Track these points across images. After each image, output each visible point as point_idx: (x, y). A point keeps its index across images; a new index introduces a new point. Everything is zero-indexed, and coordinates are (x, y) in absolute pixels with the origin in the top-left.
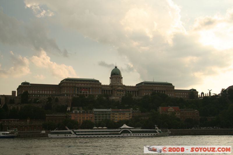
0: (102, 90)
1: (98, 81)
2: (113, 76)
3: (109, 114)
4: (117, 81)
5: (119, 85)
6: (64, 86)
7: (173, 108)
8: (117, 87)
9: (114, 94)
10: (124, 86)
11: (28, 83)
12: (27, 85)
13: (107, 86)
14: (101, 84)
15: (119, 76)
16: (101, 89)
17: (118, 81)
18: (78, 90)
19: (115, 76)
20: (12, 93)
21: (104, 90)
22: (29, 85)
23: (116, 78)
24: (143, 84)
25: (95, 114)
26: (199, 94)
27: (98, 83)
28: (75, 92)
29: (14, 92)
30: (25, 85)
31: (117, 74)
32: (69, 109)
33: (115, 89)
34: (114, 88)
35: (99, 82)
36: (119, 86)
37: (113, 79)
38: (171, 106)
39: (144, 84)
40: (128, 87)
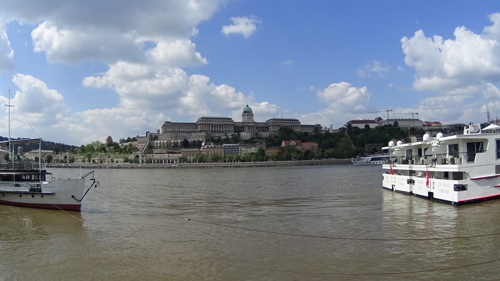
0: (235, 127)
1: (230, 119)
2: (245, 114)
3: (238, 149)
4: (248, 118)
5: (250, 121)
6: (200, 124)
8: (249, 123)
9: (245, 130)
10: (255, 122)
11: (169, 122)
12: (169, 124)
13: (239, 123)
14: (233, 121)
15: (250, 114)
16: (233, 125)
17: (250, 119)
18: (212, 127)
20: (157, 131)
21: (237, 127)
23: (248, 116)
25: (225, 149)
26: (323, 128)
27: (231, 121)
28: (210, 129)
29: (159, 131)
30: (167, 124)
31: (249, 112)
32: (203, 144)
33: (247, 126)
34: (245, 125)
37: (245, 116)
38: (293, 140)
39: (273, 121)
40: (259, 123)
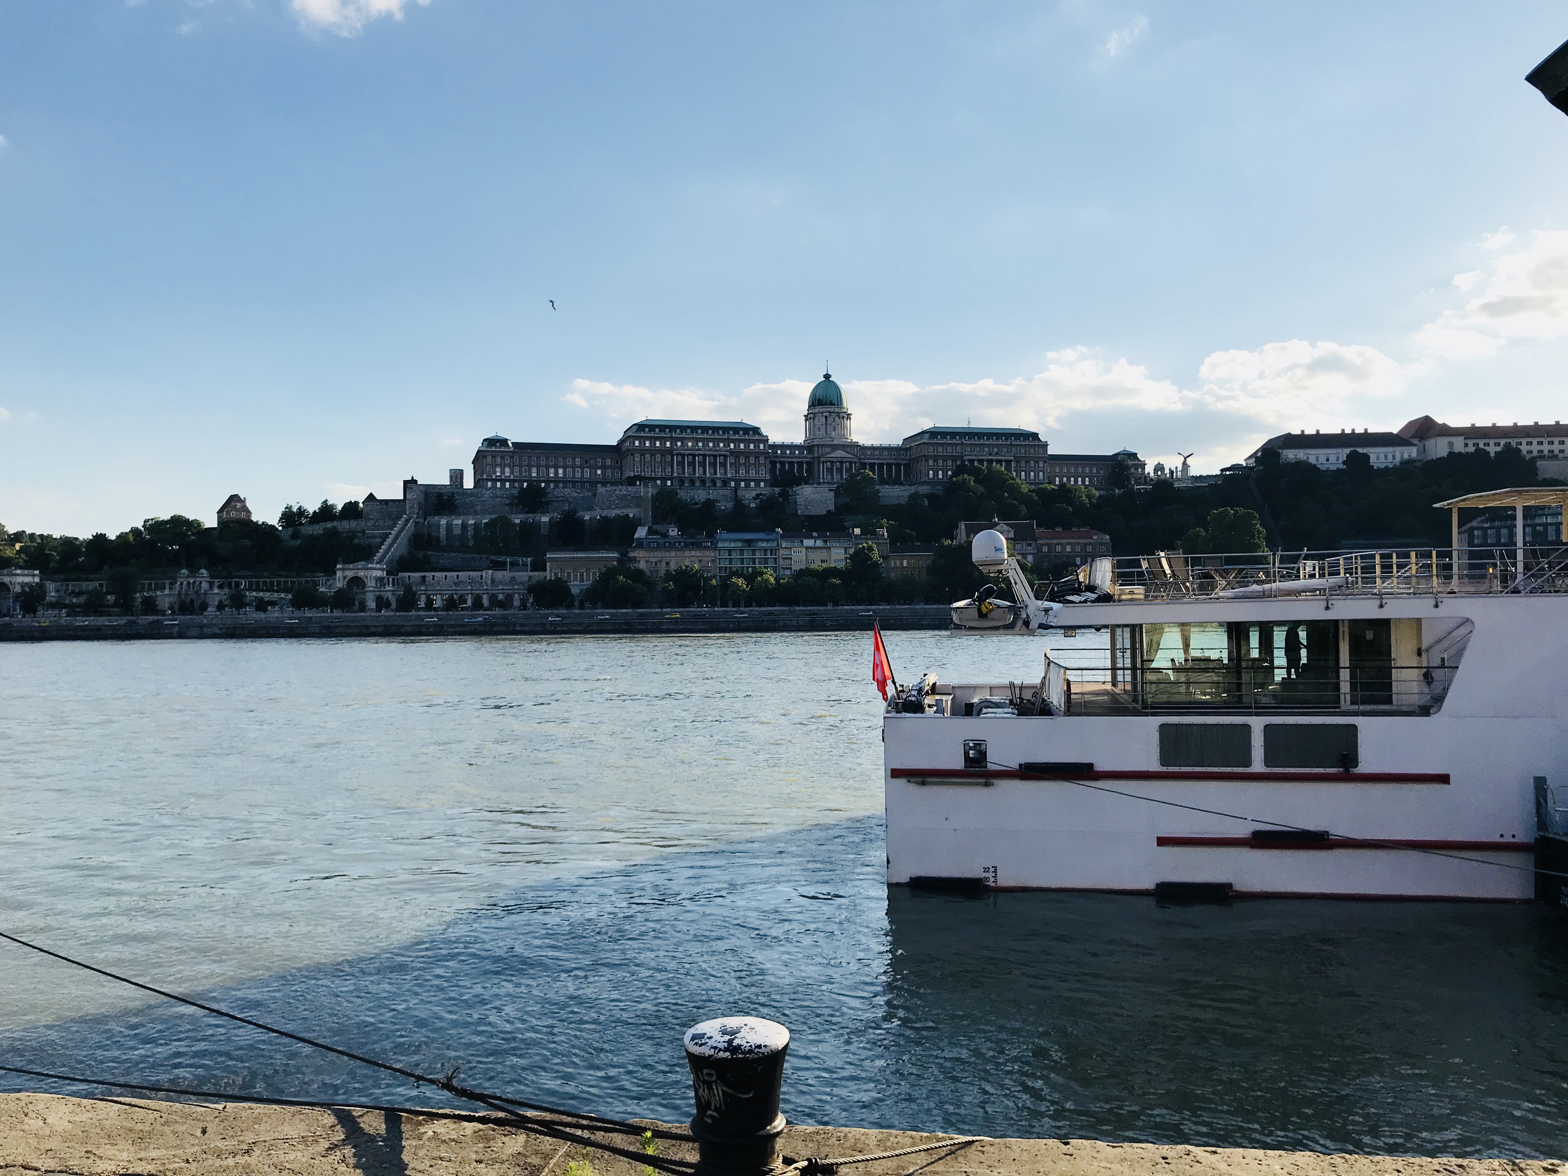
0: (772, 463)
1: (756, 430)
2: (817, 411)
3: (774, 551)
4: (831, 428)
5: (838, 441)
6: (632, 450)
8: (827, 450)
9: (819, 478)
10: (856, 445)
11: (504, 442)
12: (502, 449)
13: (792, 447)
14: (765, 440)
15: (836, 410)
16: (766, 458)
17: (834, 430)
18: (681, 464)
19: (822, 410)
20: (451, 477)
22: (508, 446)
23: (826, 417)
24: (927, 436)
25: (721, 552)
26: (1149, 469)
27: (757, 437)
28: (672, 471)
29: (457, 475)
30: (494, 449)
31: (832, 404)
32: (641, 532)
33: (822, 459)
34: (817, 455)
35: (760, 434)
36: (835, 447)
37: (816, 419)
39: (933, 439)
40: (873, 448)
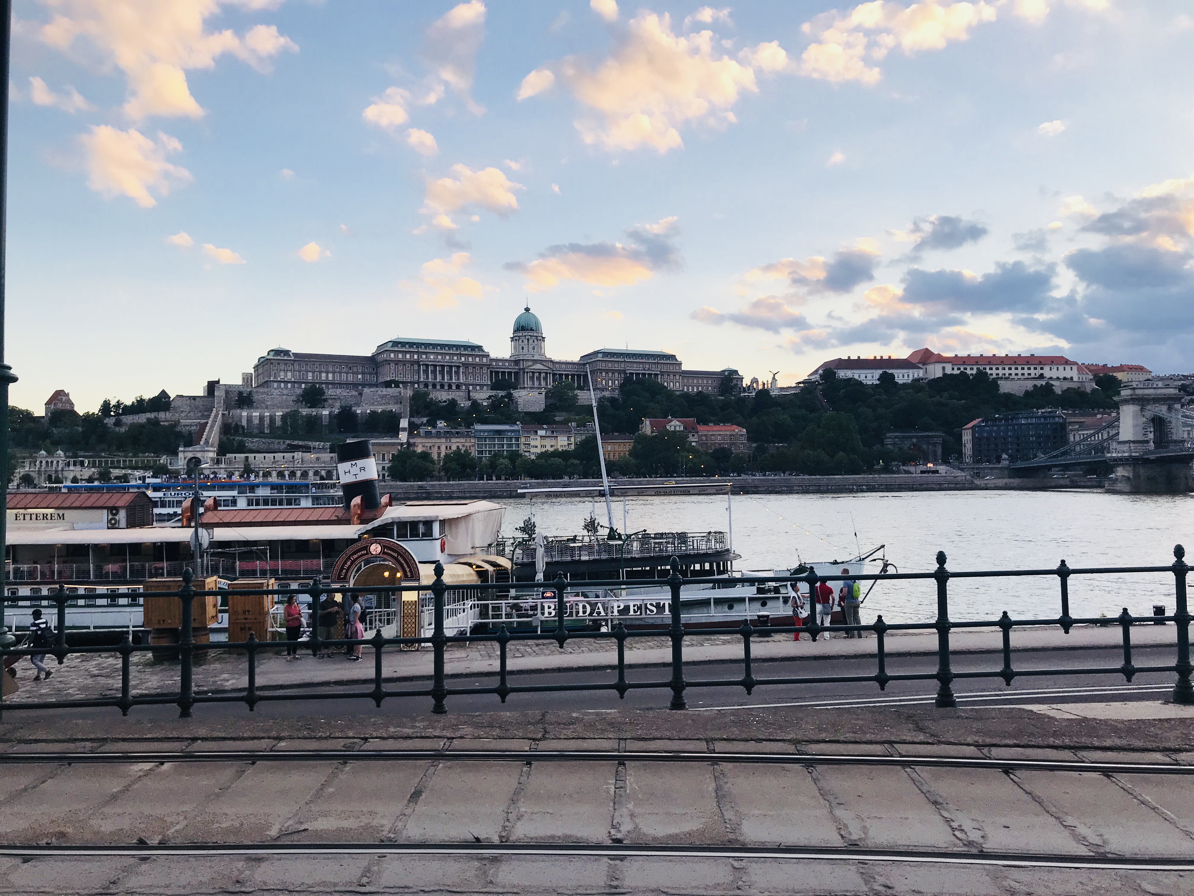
0: (491, 372)
1: (480, 348)
2: (521, 334)
3: (517, 439)
4: (531, 348)
5: (536, 356)
6: (386, 360)
7: (678, 421)
8: (530, 363)
9: (524, 383)
10: (549, 361)
11: (286, 353)
12: (286, 358)
13: (503, 361)
14: (487, 355)
15: (535, 334)
16: (488, 368)
17: (534, 349)
18: (426, 372)
19: (524, 334)
21: (497, 373)
22: (290, 355)
23: (528, 339)
24: (600, 355)
25: (480, 439)
26: (746, 382)
27: (481, 353)
28: (419, 377)
30: (279, 358)
32: (404, 423)
33: (527, 370)
34: (522, 367)
35: (483, 351)
37: (520, 341)
38: (674, 416)
39: (602, 357)
40: (561, 363)
